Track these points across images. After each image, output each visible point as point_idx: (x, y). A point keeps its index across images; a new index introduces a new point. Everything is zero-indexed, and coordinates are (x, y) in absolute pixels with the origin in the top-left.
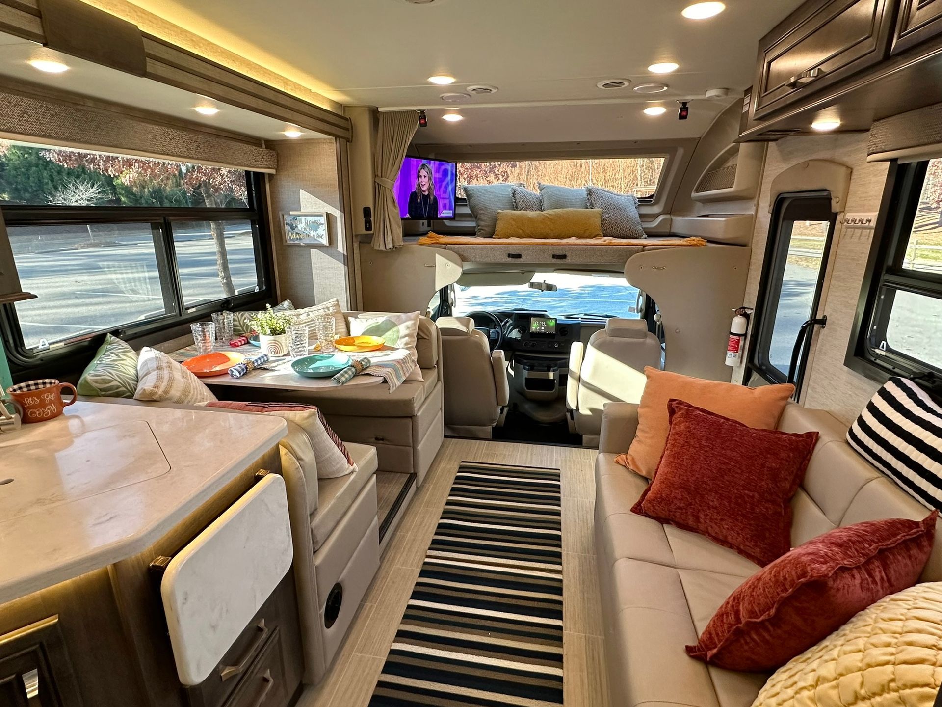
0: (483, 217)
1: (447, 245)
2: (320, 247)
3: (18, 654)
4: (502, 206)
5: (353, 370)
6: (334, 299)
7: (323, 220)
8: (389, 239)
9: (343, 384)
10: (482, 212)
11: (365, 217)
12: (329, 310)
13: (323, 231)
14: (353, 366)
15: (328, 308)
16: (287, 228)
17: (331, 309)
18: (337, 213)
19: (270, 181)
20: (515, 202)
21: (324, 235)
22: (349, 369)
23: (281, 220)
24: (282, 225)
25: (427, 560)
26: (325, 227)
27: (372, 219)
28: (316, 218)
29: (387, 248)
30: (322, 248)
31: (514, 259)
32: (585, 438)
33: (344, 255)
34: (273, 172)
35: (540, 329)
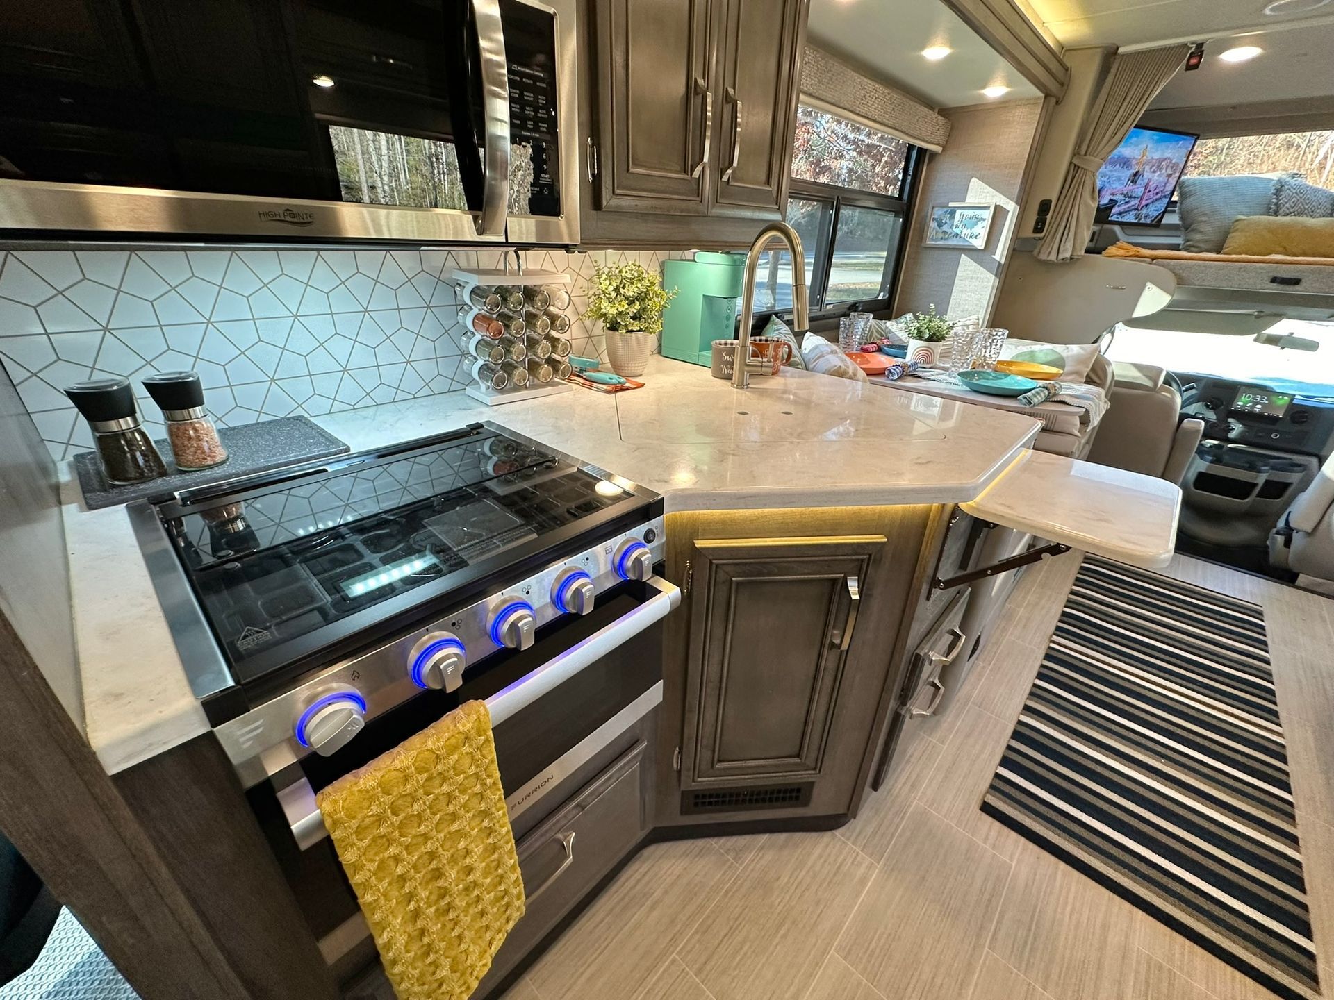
0: (1202, 227)
1: (1153, 260)
2: (970, 251)
3: (853, 557)
4: (1245, 210)
5: (1046, 392)
6: (975, 317)
7: (988, 215)
8: (1069, 245)
9: (1034, 405)
10: (1203, 219)
11: (1038, 214)
12: (968, 328)
13: (982, 230)
14: (1047, 388)
15: (967, 326)
16: (933, 225)
17: (971, 327)
18: (1011, 207)
19: (929, 162)
20: (1276, 204)
21: (981, 235)
22: (1042, 391)
23: (929, 214)
24: (928, 221)
25: (1052, 645)
26: (987, 224)
27: (1049, 217)
28: (977, 212)
29: (1061, 257)
30: (971, 253)
31: (1281, 287)
32: (1302, 579)
33: (1000, 263)
34: (938, 149)
35: (1254, 406)
